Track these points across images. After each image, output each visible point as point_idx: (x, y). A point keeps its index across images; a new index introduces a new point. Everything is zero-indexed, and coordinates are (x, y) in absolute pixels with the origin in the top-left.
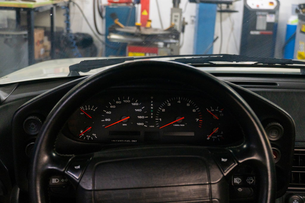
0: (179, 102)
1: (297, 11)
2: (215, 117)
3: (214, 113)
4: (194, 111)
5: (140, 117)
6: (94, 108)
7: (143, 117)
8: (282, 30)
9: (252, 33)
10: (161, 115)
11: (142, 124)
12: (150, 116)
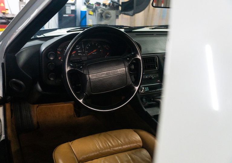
0: (93, 44)
1: (85, 4)
2: (107, 49)
3: (107, 47)
4: (99, 47)
5: (79, 51)
6: (60, 49)
7: (80, 51)
8: (78, 13)
9: (64, 15)
10: (87, 50)
11: (80, 54)
12: (83, 50)
